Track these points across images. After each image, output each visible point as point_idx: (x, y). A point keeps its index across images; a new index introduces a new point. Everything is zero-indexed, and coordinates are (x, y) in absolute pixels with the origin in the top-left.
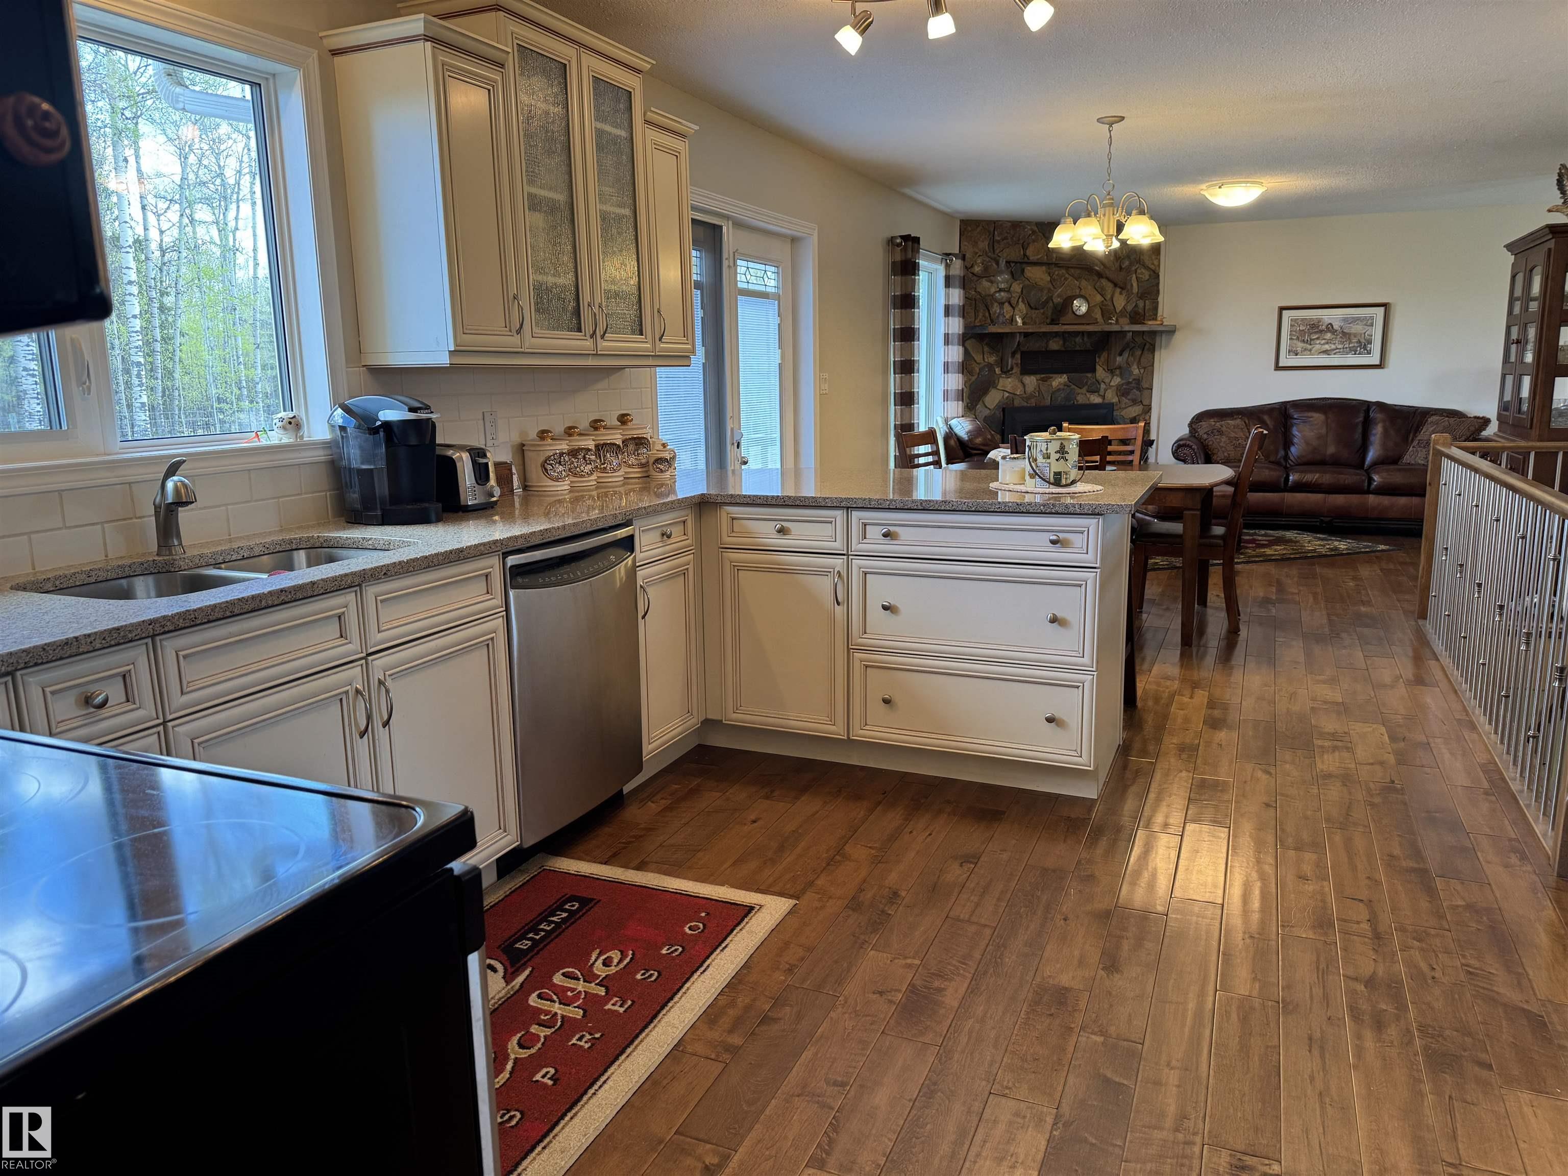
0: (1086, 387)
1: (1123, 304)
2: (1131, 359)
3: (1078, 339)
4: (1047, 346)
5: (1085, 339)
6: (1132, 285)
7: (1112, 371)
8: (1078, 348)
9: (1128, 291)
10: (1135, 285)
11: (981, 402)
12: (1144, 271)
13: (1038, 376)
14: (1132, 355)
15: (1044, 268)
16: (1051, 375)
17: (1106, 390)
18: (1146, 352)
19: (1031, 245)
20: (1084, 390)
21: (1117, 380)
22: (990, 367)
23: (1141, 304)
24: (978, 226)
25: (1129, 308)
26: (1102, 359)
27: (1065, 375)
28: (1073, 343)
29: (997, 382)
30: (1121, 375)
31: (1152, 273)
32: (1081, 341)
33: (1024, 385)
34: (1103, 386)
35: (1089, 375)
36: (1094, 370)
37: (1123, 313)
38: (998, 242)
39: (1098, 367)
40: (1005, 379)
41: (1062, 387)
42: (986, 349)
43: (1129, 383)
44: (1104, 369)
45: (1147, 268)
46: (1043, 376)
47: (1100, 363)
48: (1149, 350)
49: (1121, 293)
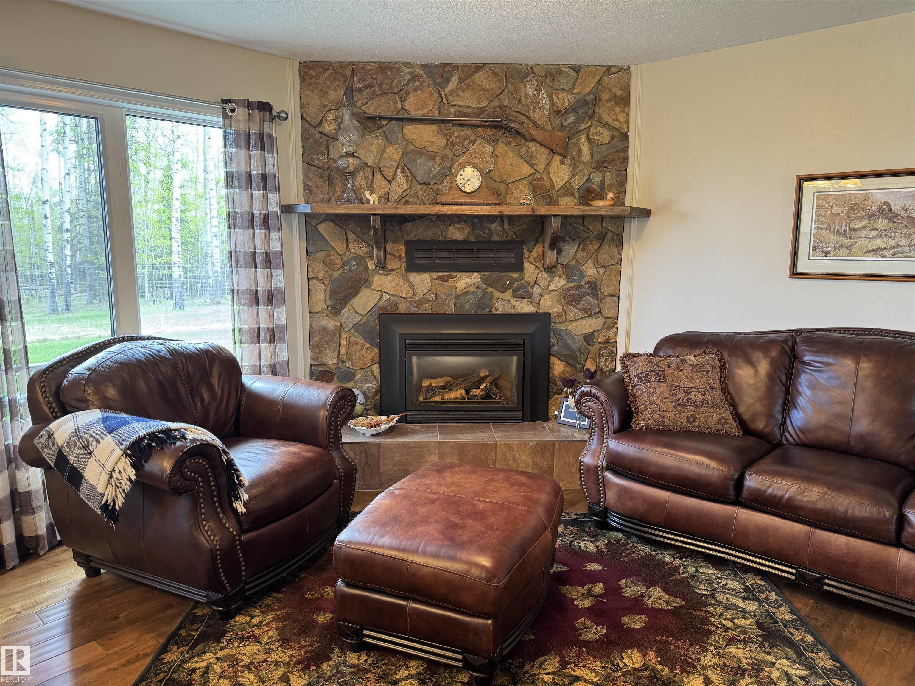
0: (511, 290)
1: (566, 178)
2: (582, 254)
3: (495, 226)
4: (446, 234)
5: (506, 226)
6: (580, 151)
7: (550, 269)
8: (495, 238)
9: (573, 159)
10: (585, 150)
11: (348, 305)
12: (601, 130)
13: (435, 275)
14: (583, 249)
15: (434, 127)
16: (453, 274)
17: (541, 295)
18: (605, 246)
19: (411, 95)
20: (508, 294)
21: (559, 283)
22: (360, 260)
23: (597, 177)
24: (327, 69)
25: (577, 183)
26: (534, 254)
27: (475, 274)
28: (487, 231)
29: (371, 279)
30: (568, 277)
31: (616, 133)
32: (499, 228)
33: (411, 286)
34: (536, 290)
35: (516, 275)
36: (520, 269)
37: (567, 190)
38: (359, 90)
39: (526, 264)
40: (382, 277)
41: (472, 289)
42: (351, 236)
43: (578, 287)
44: (537, 267)
45: (606, 125)
46: (440, 274)
47: (531, 259)
48: (612, 241)
49: (562, 162)
